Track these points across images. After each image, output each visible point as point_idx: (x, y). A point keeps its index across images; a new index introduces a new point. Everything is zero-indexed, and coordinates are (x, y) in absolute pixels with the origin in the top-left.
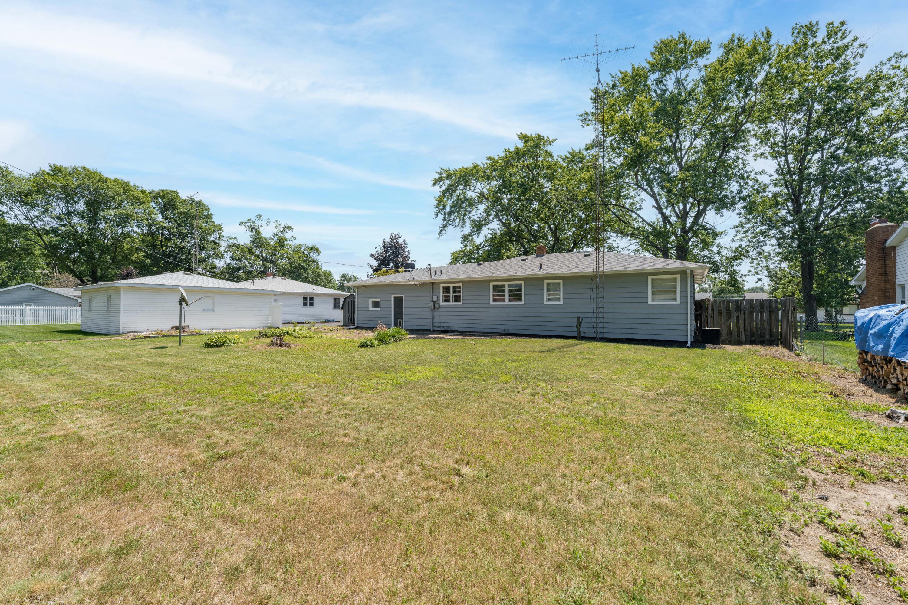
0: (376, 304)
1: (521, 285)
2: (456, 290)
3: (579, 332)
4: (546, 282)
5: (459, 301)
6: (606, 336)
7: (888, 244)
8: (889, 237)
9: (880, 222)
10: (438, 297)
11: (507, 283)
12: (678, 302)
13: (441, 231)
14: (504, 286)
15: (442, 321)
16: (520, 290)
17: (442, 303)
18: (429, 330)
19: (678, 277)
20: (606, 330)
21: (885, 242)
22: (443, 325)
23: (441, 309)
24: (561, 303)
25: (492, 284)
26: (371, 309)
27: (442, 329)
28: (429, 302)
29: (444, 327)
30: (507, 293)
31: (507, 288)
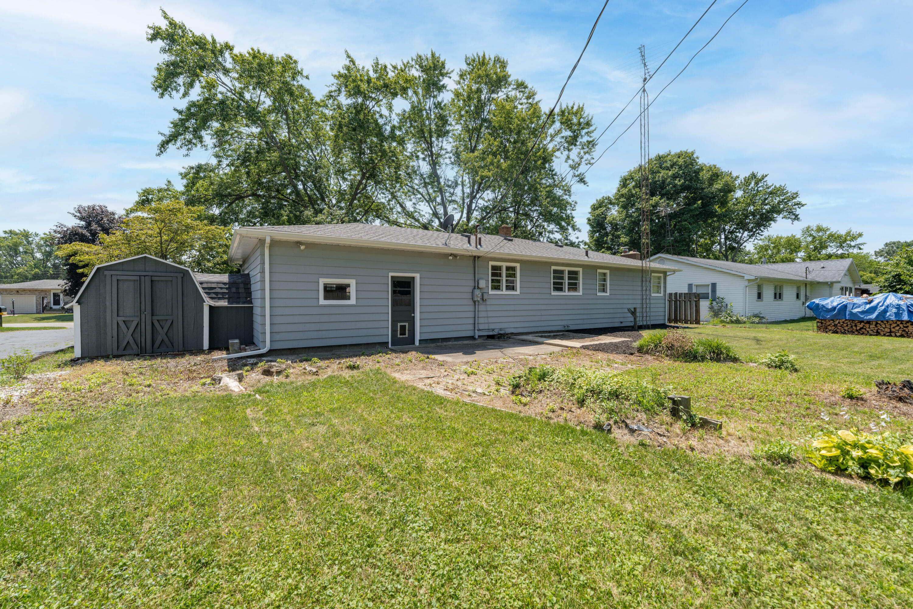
3: (636, 322)
4: (598, 271)
10: (487, 282)
11: (567, 269)
12: (662, 294)
14: (563, 272)
17: (490, 292)
18: (472, 338)
19: (662, 275)
23: (488, 302)
24: (608, 294)
25: (553, 268)
26: (322, 301)
27: (491, 333)
28: (470, 289)
29: (493, 330)
30: (566, 281)
31: (566, 276)
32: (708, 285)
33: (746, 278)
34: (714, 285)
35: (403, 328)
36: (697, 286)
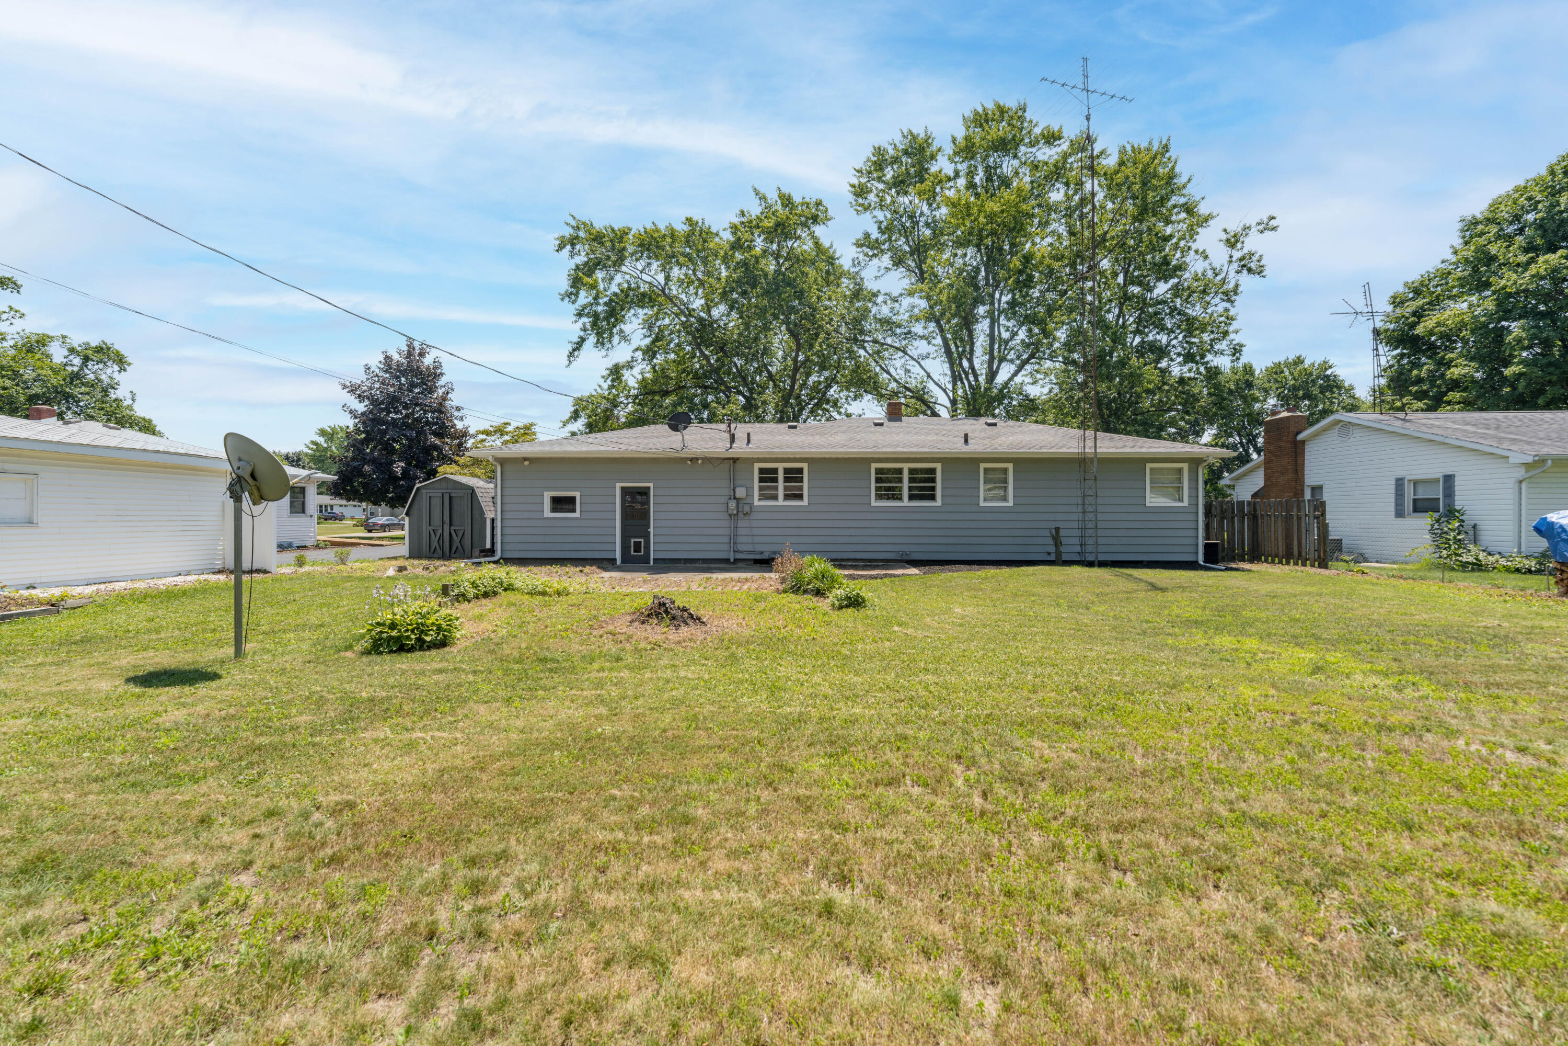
0: (562, 504)
1: (933, 471)
2: (794, 475)
3: (1059, 554)
4: (983, 466)
5: (800, 497)
6: (1102, 558)
7: (1300, 437)
8: (1305, 429)
9: (1288, 410)
10: (749, 489)
11: (906, 467)
12: (1185, 503)
13: (574, 350)
14: (900, 471)
15: (756, 540)
16: (933, 480)
17: (756, 503)
18: (727, 561)
19: (1185, 466)
20: (1100, 549)
21: (1298, 433)
22: (759, 548)
23: (754, 516)
24: (1010, 503)
25: (874, 466)
26: (548, 513)
27: (758, 557)
28: (723, 500)
29: (762, 553)
30: (906, 484)
31: (906, 476)
32: (1437, 481)
33: (1511, 460)
34: (1449, 480)
35: (637, 545)
36: (1416, 483)
